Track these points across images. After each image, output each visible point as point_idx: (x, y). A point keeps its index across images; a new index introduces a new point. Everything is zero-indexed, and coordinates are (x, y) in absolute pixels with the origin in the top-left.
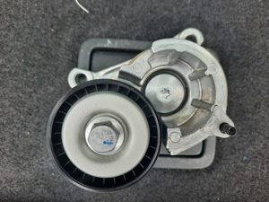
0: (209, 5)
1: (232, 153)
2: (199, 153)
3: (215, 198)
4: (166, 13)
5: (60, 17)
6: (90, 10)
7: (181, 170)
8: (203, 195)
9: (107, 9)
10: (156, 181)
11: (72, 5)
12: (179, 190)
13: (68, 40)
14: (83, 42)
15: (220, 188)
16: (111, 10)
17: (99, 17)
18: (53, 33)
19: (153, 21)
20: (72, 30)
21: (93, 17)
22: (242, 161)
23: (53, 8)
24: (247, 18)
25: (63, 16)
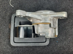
0: (45, 4)
1: (54, 41)
2: (45, 41)
3: (50, 53)
4: (34, 6)
5: (6, 8)
6: (14, 6)
7: (40, 46)
8: (47, 53)
9: (18, 6)
10: (34, 50)
11: (9, 5)
12: (40, 51)
13: (9, 14)
14: (12, 14)
15: (51, 50)
16: (19, 6)
17: (16, 8)
18: (5, 13)
19: (30, 8)
20: (9, 11)
21: (15, 8)
22: (57, 43)
23: (4, 6)
24: (55, 6)
25: (7, 8)
